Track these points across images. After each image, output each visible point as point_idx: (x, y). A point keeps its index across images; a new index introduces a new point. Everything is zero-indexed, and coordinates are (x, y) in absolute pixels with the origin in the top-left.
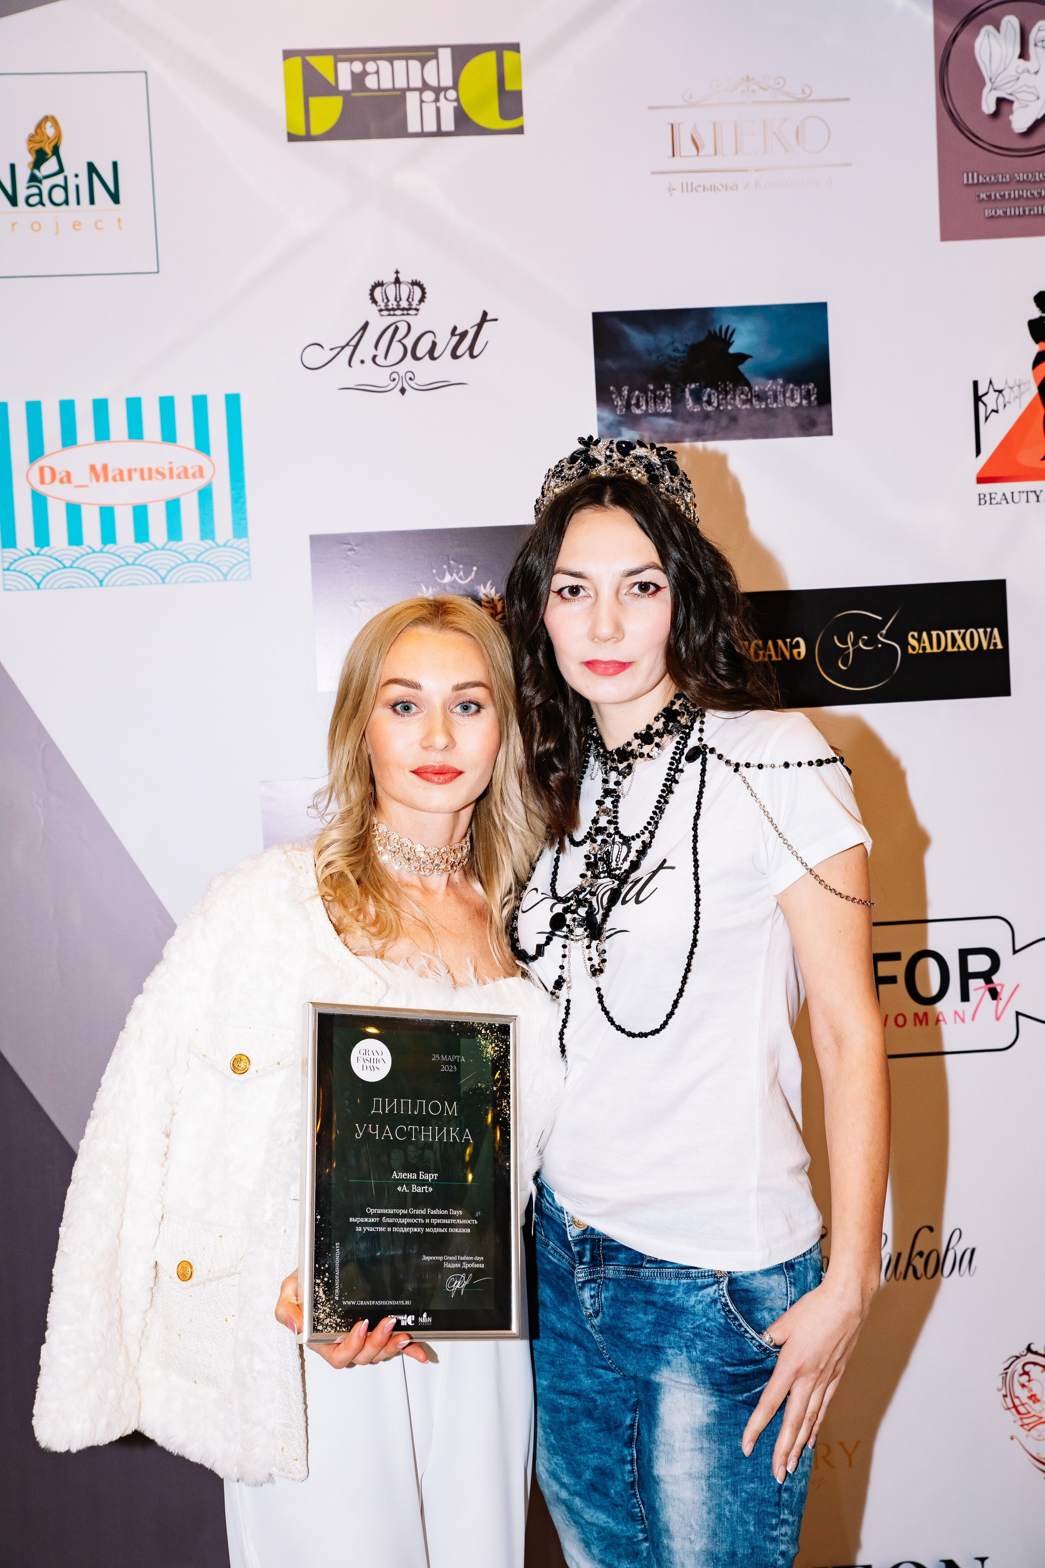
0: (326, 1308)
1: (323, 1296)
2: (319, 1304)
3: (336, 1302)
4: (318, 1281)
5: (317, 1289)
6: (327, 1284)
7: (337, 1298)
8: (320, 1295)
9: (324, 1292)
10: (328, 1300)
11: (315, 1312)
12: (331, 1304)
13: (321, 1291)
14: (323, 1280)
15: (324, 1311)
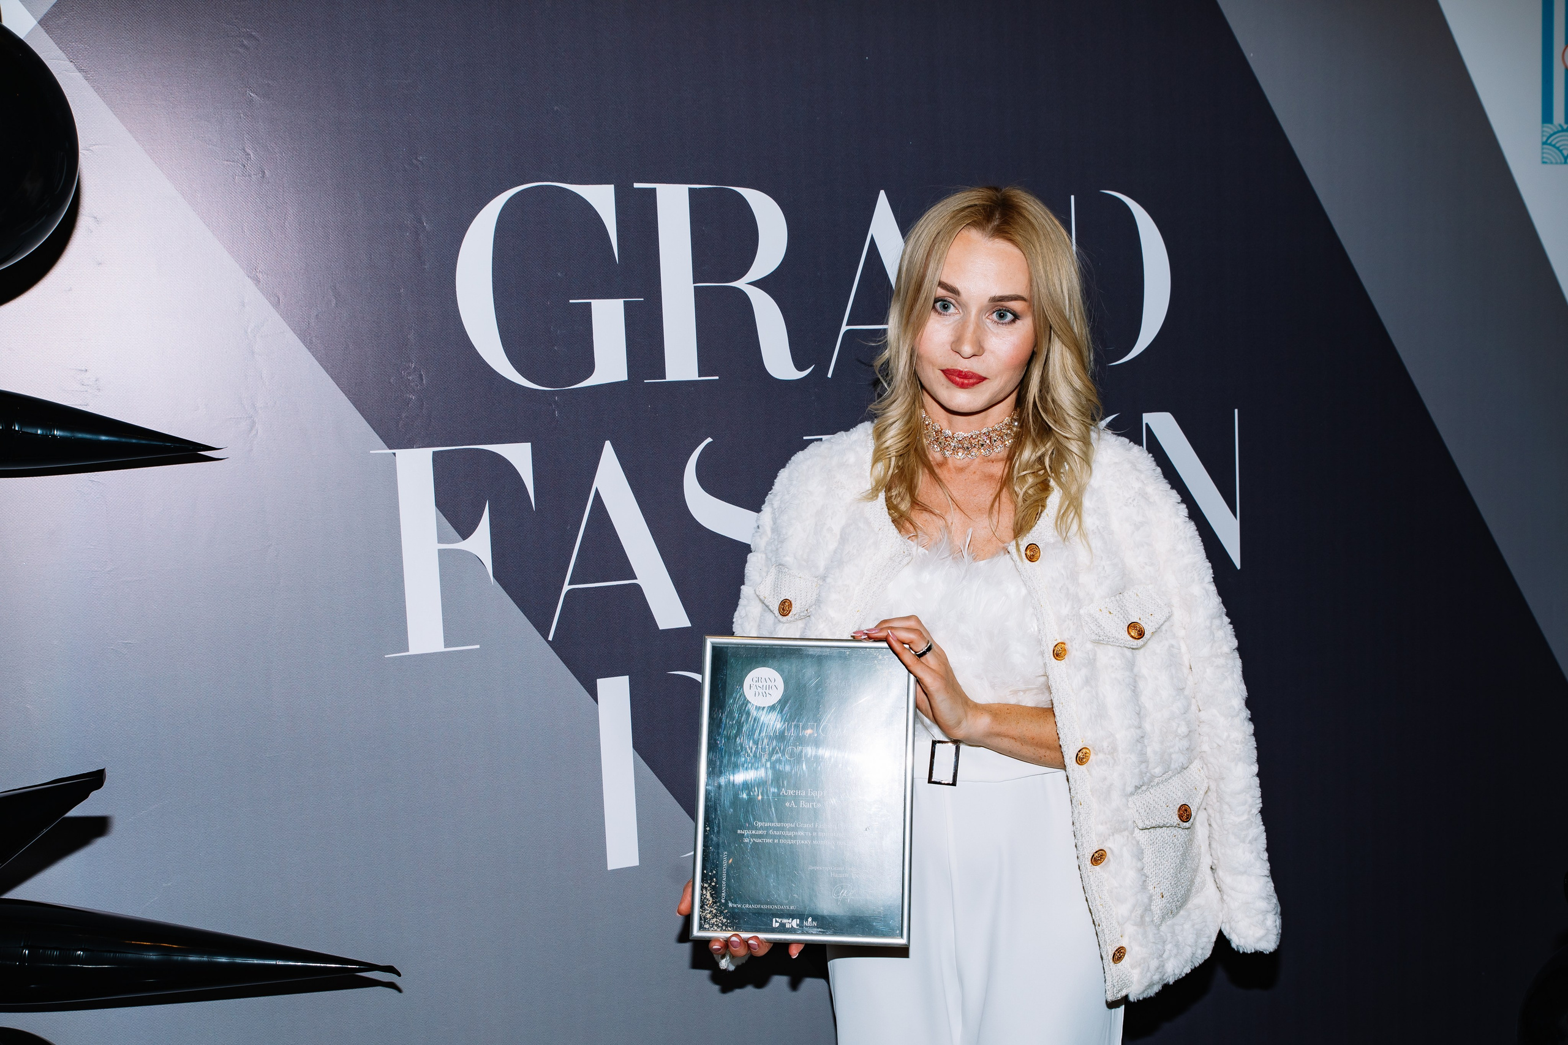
0: (712, 909)
1: (711, 899)
2: (707, 905)
3: (722, 904)
4: (706, 885)
5: (705, 892)
6: (714, 888)
7: (723, 901)
8: (707, 897)
9: (711, 895)
10: (714, 903)
11: (702, 912)
12: (718, 906)
13: (708, 894)
14: (710, 884)
15: (711, 911)
